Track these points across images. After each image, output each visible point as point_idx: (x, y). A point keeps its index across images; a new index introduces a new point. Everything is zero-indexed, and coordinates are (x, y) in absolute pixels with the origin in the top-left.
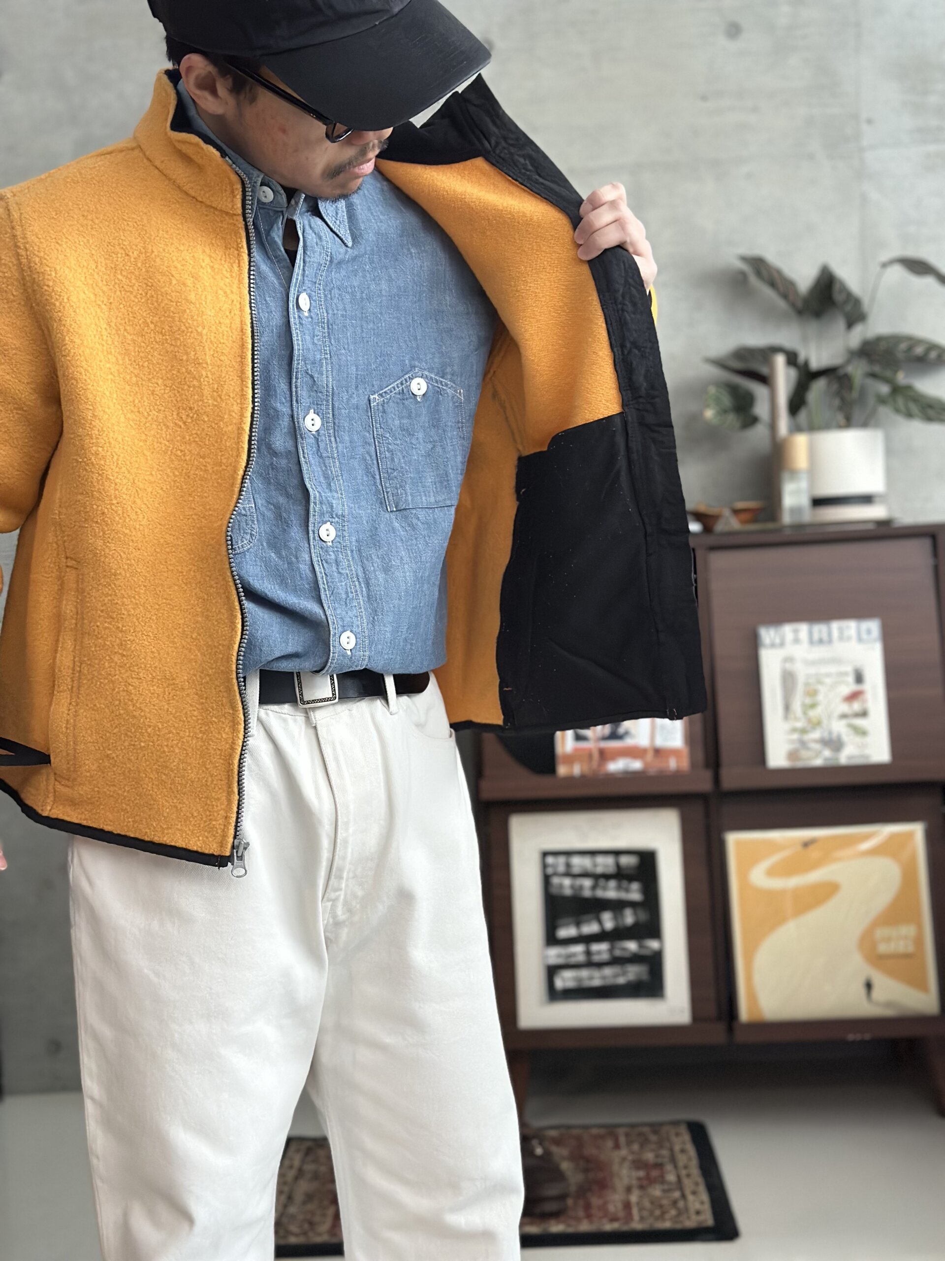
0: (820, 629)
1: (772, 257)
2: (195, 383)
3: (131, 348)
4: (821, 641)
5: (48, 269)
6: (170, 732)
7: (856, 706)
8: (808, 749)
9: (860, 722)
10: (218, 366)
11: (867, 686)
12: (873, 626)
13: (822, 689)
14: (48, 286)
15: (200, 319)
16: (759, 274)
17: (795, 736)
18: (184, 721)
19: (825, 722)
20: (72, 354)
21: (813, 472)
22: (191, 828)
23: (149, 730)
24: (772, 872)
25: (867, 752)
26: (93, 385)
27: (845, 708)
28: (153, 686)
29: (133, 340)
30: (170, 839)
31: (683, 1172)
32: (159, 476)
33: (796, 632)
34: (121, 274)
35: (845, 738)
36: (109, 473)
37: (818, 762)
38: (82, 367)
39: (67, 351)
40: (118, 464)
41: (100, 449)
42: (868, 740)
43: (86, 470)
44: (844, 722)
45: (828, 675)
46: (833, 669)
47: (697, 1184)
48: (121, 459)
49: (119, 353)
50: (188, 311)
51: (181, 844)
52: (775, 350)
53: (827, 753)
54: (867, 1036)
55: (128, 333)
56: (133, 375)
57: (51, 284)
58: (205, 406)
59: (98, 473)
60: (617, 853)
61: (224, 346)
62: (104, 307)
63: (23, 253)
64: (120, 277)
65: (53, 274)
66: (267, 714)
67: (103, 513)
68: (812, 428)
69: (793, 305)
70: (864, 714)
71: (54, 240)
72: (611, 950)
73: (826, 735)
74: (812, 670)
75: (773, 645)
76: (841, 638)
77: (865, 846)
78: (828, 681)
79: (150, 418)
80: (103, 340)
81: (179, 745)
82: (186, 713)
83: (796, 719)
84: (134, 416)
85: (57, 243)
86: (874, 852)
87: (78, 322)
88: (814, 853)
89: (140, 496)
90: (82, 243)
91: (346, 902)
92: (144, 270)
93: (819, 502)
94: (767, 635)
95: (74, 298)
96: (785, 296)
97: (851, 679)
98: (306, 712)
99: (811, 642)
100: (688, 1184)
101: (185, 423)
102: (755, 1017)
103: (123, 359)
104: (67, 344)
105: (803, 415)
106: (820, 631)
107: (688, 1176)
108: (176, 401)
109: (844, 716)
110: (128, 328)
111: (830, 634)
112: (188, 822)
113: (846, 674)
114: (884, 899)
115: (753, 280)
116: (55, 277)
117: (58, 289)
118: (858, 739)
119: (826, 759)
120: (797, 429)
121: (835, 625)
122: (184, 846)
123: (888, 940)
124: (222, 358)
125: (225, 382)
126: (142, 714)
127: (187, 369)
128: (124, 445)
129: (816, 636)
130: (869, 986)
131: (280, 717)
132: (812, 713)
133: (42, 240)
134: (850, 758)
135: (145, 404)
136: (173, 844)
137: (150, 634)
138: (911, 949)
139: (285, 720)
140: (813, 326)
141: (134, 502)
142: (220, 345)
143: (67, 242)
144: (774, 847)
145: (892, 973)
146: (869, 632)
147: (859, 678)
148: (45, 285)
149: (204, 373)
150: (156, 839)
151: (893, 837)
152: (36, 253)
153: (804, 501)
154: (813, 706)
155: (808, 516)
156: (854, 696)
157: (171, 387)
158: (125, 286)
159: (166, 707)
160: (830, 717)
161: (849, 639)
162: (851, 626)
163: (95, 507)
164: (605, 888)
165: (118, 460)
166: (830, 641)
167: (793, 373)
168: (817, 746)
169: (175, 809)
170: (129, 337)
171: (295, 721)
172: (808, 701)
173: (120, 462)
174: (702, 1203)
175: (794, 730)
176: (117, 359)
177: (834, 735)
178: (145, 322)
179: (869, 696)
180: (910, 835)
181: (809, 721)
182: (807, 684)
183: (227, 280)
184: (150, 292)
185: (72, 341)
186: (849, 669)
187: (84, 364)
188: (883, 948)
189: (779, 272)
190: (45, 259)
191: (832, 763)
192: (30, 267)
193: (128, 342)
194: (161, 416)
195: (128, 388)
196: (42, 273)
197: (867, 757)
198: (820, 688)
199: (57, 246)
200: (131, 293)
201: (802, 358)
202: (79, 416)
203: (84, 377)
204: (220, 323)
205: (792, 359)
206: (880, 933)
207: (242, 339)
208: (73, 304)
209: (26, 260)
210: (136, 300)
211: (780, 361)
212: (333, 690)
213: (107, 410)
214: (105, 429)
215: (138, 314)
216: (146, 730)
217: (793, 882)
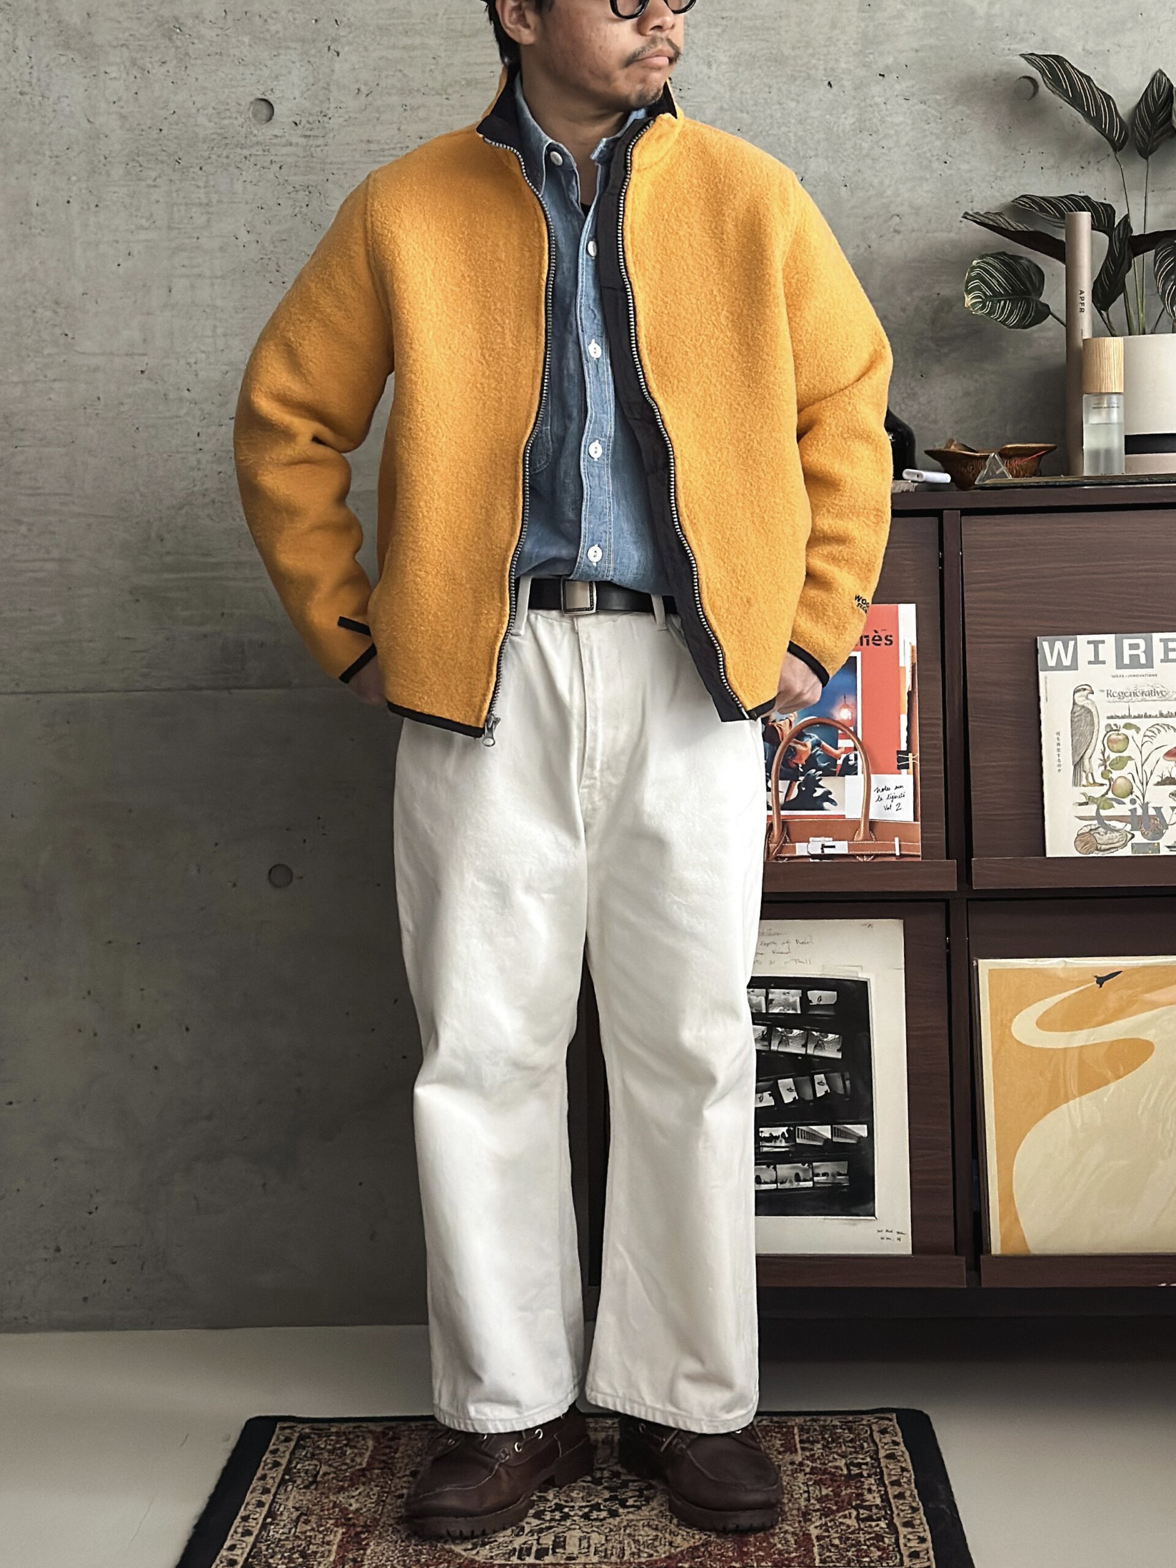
0: (1134, 644)
4: (1135, 662)
5: (387, 232)
8: (1109, 830)
13: (1134, 738)
14: (386, 245)
15: (507, 275)
16: (1055, 82)
17: (1090, 810)
19: (1138, 789)
21: (1130, 395)
22: (456, 703)
24: (1044, 1023)
26: (413, 324)
30: (438, 712)
31: (892, 1491)
33: (1096, 647)
34: (447, 235)
35: (1168, 814)
36: (418, 396)
37: (1125, 852)
38: (405, 309)
40: (426, 390)
46: (1153, 707)
47: (915, 1510)
49: (438, 299)
50: (498, 268)
51: (446, 716)
52: (1077, 203)
53: (1140, 838)
55: (447, 283)
56: (448, 318)
57: (386, 240)
60: (804, 984)
63: (369, 218)
65: (391, 235)
66: (536, 618)
69: (1106, 134)
71: (395, 208)
72: (791, 1137)
73: (1139, 810)
74: (1121, 709)
75: (1059, 666)
76: (1166, 659)
78: (1144, 725)
88: (1113, 992)
91: (602, 790)
93: (1136, 444)
94: (1051, 649)
95: (403, 253)
96: (1095, 121)
98: (572, 618)
99: (1120, 663)
100: (901, 1511)
102: (1014, 1249)
105: (1116, 308)
106: (1134, 647)
107: (900, 1496)
109: (1168, 781)
111: (1149, 652)
112: (454, 698)
113: (1171, 714)
115: (1045, 91)
117: (392, 247)
119: (1137, 847)
120: (1106, 329)
121: (1159, 639)
122: (448, 718)
125: (525, 330)
127: (494, 317)
129: (1127, 653)
131: (548, 622)
132: (1118, 775)
133: (386, 209)
136: (439, 715)
139: (551, 625)
140: (1137, 169)
141: (436, 422)
142: (521, 298)
143: (403, 208)
144: (1054, 984)
148: (383, 244)
149: (508, 322)
152: (380, 219)
154: (1120, 763)
160: (1145, 783)
164: (784, 1041)
166: (1150, 664)
167: (1103, 241)
168: (1124, 827)
169: (444, 686)
171: (561, 626)
174: (922, 1540)
175: (1088, 800)
177: (1151, 811)
178: (463, 276)
181: (1113, 786)
182: (1111, 729)
185: (399, 287)
189: (1087, 80)
190: (385, 223)
191: (1147, 854)
192: (373, 230)
194: (468, 353)
196: (381, 234)
198: (1132, 735)
201: (1119, 217)
205: (1103, 217)
209: (370, 225)
211: (1085, 218)
212: (592, 602)
217: (1080, 1038)
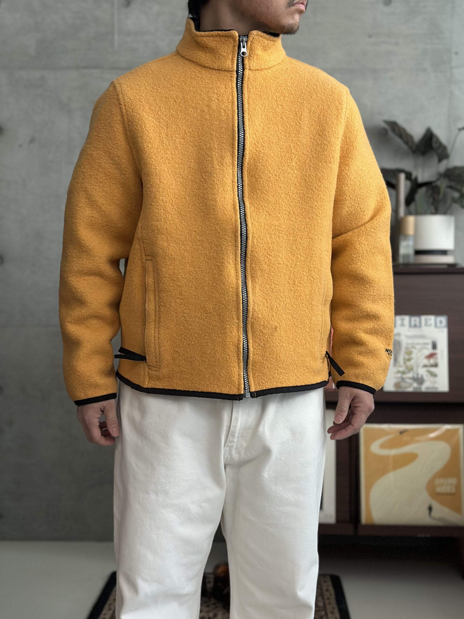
0: (415, 320)
1: (401, 121)
2: (210, 159)
3: (179, 146)
4: (415, 326)
5: (136, 114)
6: (205, 336)
7: (432, 361)
8: (405, 382)
9: (433, 370)
10: (221, 149)
11: (438, 351)
12: (443, 320)
13: (415, 351)
14: (136, 122)
15: (212, 127)
16: (393, 130)
17: (399, 375)
18: (212, 329)
19: (415, 368)
20: (148, 152)
21: (416, 236)
22: (222, 383)
23: (196, 335)
24: (382, 446)
25: (436, 385)
26: (159, 167)
27: (426, 362)
28: (196, 313)
29: (179, 142)
30: (212, 390)
31: (327, 602)
32: (193, 208)
33: (403, 320)
34: (173, 110)
35: (425, 378)
36: (168, 209)
37: (410, 389)
38: (153, 158)
39: (146, 151)
40: (172, 205)
41: (164, 198)
42: (437, 379)
43: (158, 209)
44: (425, 369)
45: (418, 344)
46: (421, 341)
47: (334, 608)
48: (174, 202)
49: (173, 149)
50: (206, 125)
51: (218, 391)
52: (400, 171)
53: (415, 385)
54: (428, 536)
55: (177, 138)
56: (179, 159)
57: (137, 120)
58: (215, 170)
59: (163, 210)
61: (224, 139)
62: (164, 127)
63: (124, 107)
64: (172, 112)
65: (138, 116)
67: (167, 229)
68: (417, 213)
69: (411, 148)
70: (436, 365)
71: (138, 100)
73: (415, 376)
74: (410, 341)
76: (426, 325)
77: (432, 435)
78: (418, 347)
79: (188, 180)
80: (163, 143)
81: (210, 341)
82: (213, 325)
83: (400, 366)
84: (180, 180)
85: (140, 101)
86: (437, 438)
87: (150, 137)
88: (405, 437)
89: (184, 219)
90: (152, 100)
92: (184, 107)
93: (418, 252)
96: (407, 143)
97: (430, 347)
99: (410, 326)
100: (329, 608)
101: (204, 180)
102: (369, 522)
103: (175, 151)
104: (145, 148)
105: (412, 206)
106: (415, 321)
107: (330, 603)
108: (200, 169)
109: (425, 366)
110: (177, 136)
111: (420, 322)
112: (220, 380)
113: (427, 344)
114: (440, 465)
115: (390, 133)
116: (139, 117)
118: (432, 379)
119: (414, 388)
120: (409, 213)
121: (423, 318)
122: (220, 392)
123: (442, 485)
124: (223, 145)
125: (224, 157)
126: (192, 327)
127: (205, 153)
128: (175, 195)
129: (413, 323)
130: (430, 509)
132: (408, 363)
133: (133, 101)
134: (427, 388)
135: (186, 173)
136: (214, 392)
137: (193, 286)
138: (453, 491)
140: (420, 160)
142: (222, 139)
143: (144, 101)
144: (384, 433)
145: (442, 503)
146: (441, 322)
147: (434, 346)
148: (134, 121)
149: (214, 153)
150: (205, 390)
151: (448, 431)
152: (130, 107)
153: (411, 252)
154: (409, 360)
155: (412, 259)
156: (431, 356)
157: (198, 163)
158: (175, 116)
159: (203, 323)
160: (418, 366)
161: (430, 325)
162: (432, 319)
163: (162, 226)
165: (172, 202)
166: (420, 326)
167: (409, 183)
168: (411, 381)
169: (211, 374)
170: (177, 140)
172: (407, 357)
173: (173, 204)
175: (399, 372)
176: (171, 152)
177: (420, 376)
179: (439, 356)
180: (456, 431)
181: (407, 367)
182: (407, 348)
183: (226, 104)
184: (187, 117)
186: (430, 341)
187: (154, 157)
188: (439, 490)
189: (404, 130)
190: (134, 109)
191: (418, 390)
192: (127, 114)
193: (177, 142)
195: (177, 165)
196: (133, 116)
197: (436, 388)
198: (413, 350)
199: (140, 103)
200: (178, 119)
201: (413, 176)
202: (153, 182)
203: (154, 163)
204: (222, 127)
205: (409, 176)
206: (438, 481)
207: (233, 134)
208: (147, 129)
209: (125, 111)
210: (180, 122)
211: (402, 176)
213: (166, 178)
214: (165, 188)
215: (181, 129)
216: (194, 335)
217: (393, 452)
